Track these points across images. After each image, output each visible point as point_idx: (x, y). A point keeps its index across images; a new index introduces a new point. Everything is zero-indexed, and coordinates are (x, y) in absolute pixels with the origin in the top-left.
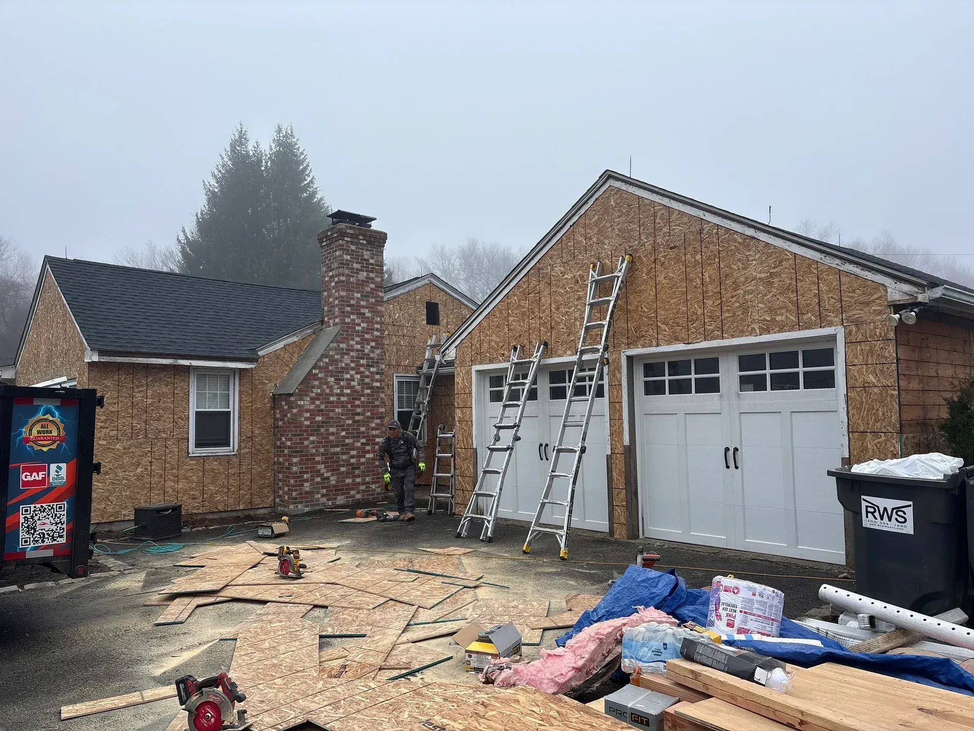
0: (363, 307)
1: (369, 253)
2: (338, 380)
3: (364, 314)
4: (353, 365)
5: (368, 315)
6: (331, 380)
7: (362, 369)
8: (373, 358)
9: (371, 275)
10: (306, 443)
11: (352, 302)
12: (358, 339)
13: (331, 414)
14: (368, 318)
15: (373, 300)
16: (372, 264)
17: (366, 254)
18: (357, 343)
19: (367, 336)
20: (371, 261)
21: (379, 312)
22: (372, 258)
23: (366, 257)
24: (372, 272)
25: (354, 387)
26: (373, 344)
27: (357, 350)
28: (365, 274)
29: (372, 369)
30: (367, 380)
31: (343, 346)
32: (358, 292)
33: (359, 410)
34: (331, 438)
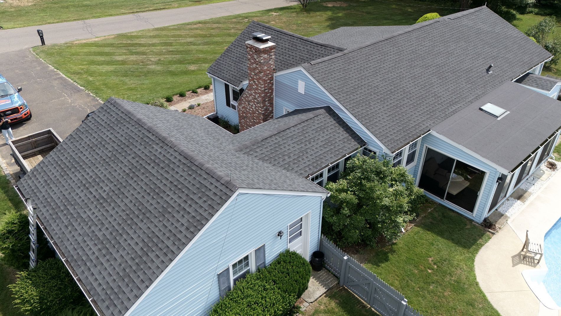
0: (255, 79)
1: (256, 56)
2: (249, 104)
3: (255, 82)
4: (253, 100)
5: (257, 83)
6: (247, 103)
7: (255, 103)
8: (259, 101)
9: (257, 66)
10: (242, 121)
11: (252, 76)
12: (254, 91)
13: (247, 115)
14: (256, 84)
15: (258, 77)
16: (257, 61)
17: (255, 57)
18: (254, 93)
19: (256, 91)
20: (257, 60)
21: (260, 82)
22: (257, 59)
23: (255, 58)
24: (257, 65)
25: (253, 109)
26: (258, 95)
27: (254, 96)
28: (255, 65)
29: (258, 105)
30: (257, 108)
31: (249, 92)
32: (253, 72)
33: (255, 118)
34: (248, 123)
